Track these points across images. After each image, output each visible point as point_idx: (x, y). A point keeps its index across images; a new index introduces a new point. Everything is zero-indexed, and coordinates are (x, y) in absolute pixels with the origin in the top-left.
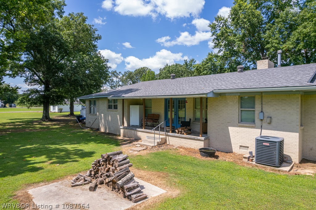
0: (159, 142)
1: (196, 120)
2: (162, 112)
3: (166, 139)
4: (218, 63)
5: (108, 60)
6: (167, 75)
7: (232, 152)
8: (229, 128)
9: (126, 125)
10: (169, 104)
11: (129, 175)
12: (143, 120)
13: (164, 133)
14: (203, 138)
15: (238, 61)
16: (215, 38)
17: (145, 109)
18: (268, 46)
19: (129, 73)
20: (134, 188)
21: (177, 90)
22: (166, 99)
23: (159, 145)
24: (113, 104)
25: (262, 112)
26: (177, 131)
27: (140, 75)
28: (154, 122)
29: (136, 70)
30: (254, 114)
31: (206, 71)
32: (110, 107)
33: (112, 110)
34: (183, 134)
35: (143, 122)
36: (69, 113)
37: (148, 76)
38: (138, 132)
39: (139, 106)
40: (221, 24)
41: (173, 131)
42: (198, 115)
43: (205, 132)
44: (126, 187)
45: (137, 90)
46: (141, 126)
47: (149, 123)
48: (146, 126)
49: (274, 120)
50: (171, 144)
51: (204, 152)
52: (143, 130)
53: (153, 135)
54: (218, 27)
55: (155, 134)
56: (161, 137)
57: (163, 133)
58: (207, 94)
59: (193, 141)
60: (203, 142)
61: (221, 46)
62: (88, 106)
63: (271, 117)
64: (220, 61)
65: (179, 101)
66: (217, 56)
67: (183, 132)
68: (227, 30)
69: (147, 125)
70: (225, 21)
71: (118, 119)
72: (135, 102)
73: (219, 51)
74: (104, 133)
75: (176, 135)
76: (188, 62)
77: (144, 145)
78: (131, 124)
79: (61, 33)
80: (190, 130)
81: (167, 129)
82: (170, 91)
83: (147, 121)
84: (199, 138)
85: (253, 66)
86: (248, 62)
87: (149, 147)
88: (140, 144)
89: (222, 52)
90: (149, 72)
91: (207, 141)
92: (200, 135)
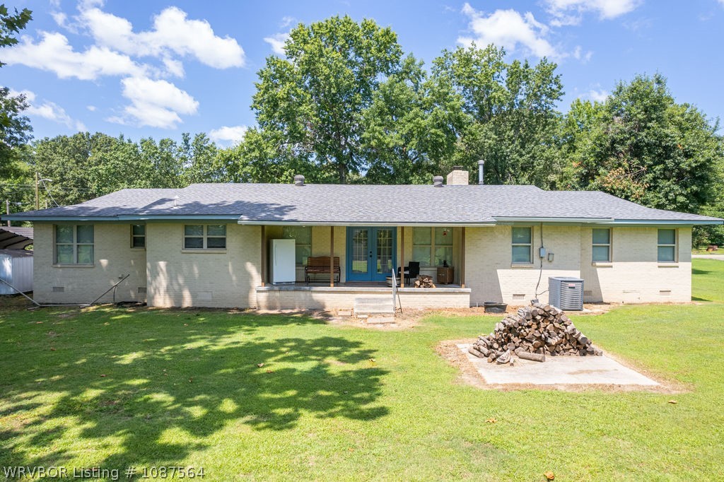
2: (341, 251)
8: (498, 271)
13: (391, 288)
24: (205, 237)
25: (542, 247)
30: (530, 250)
34: (430, 287)
49: (557, 257)
52: (332, 288)
57: (387, 289)
59: (450, 296)
62: (50, 242)
63: (553, 254)
65: (378, 232)
71: (227, 273)
75: (416, 289)
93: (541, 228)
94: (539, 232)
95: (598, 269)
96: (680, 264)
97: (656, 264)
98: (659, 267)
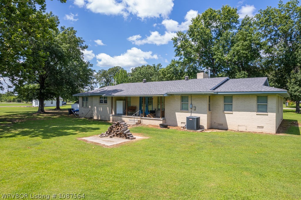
0: (137, 122)
1: (159, 109)
2: (137, 105)
3: (141, 121)
4: (179, 68)
6: (139, 76)
7: (177, 126)
8: (176, 113)
9: (113, 114)
10: (142, 100)
11: (128, 130)
13: (140, 117)
14: (162, 119)
15: (195, 66)
16: (176, 49)
18: (215, 57)
19: (103, 71)
20: (130, 135)
21: (147, 91)
22: (140, 97)
23: (137, 124)
24: (104, 100)
25: (191, 104)
26: (147, 116)
27: (114, 73)
28: (133, 111)
29: (110, 69)
30: (188, 105)
31: (169, 74)
32: (101, 102)
33: (103, 104)
36: (56, 107)
37: (121, 75)
38: (122, 118)
39: (122, 101)
40: (181, 38)
41: (145, 116)
42: (159, 107)
43: (163, 116)
44: (127, 134)
45: (121, 91)
46: (124, 114)
47: (129, 112)
49: (197, 108)
50: (144, 123)
51: (162, 125)
52: (126, 116)
53: (133, 119)
54: (179, 40)
55: (134, 118)
56: (138, 119)
58: (163, 95)
60: (162, 121)
61: (181, 55)
62: (81, 101)
63: (195, 107)
64: (180, 67)
65: (149, 98)
66: (178, 63)
67: (151, 116)
68: (186, 44)
70: (184, 36)
71: (107, 110)
72: (120, 99)
73: (180, 59)
74: (97, 120)
75: (147, 118)
76: (156, 66)
78: (117, 113)
79: (61, 46)
80: (155, 115)
81: (142, 115)
82: (144, 92)
85: (206, 71)
86: (203, 67)
87: (131, 125)
89: (182, 59)
90: (122, 71)
91: (164, 121)
92: (161, 118)
93: (191, 96)
94: (191, 98)
95: (226, 114)
96: (269, 114)
97: (255, 113)
98: (257, 115)
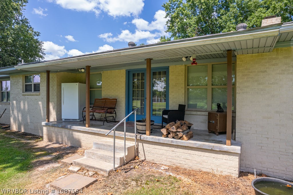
0: (123, 158)
2: (121, 94)
3: (137, 149)
5: (39, 33)
12: (86, 109)
13: (134, 135)
17: (90, 91)
23: (124, 165)
24: (33, 83)
28: (108, 113)
32: (28, 89)
33: (31, 94)
34: (180, 139)
35: (86, 114)
38: (75, 133)
39: (78, 83)
41: (153, 132)
46: (82, 121)
47: (97, 115)
48: (92, 120)
50: (148, 158)
52: (86, 128)
55: (115, 137)
56: (128, 143)
57: (130, 136)
59: (207, 154)
60: (236, 158)
67: (180, 135)
69: (94, 118)
77: (88, 166)
78: (64, 117)
81: (140, 128)
83: (93, 112)
84: (225, 147)
87: (102, 173)
88: (78, 164)
